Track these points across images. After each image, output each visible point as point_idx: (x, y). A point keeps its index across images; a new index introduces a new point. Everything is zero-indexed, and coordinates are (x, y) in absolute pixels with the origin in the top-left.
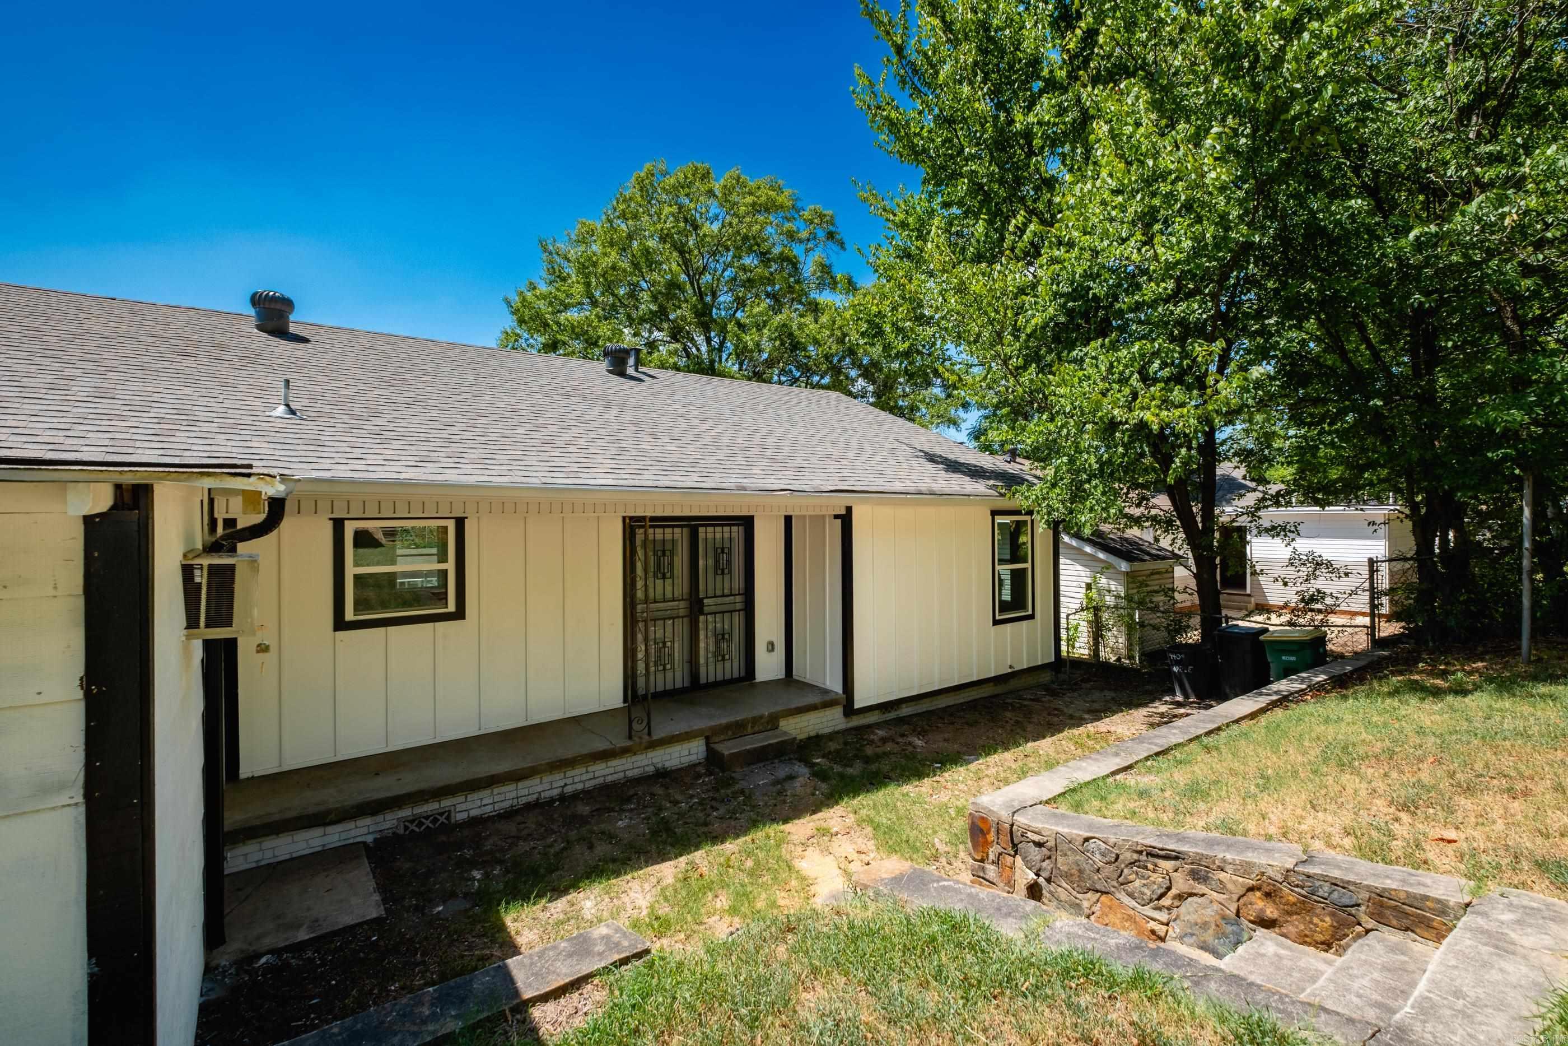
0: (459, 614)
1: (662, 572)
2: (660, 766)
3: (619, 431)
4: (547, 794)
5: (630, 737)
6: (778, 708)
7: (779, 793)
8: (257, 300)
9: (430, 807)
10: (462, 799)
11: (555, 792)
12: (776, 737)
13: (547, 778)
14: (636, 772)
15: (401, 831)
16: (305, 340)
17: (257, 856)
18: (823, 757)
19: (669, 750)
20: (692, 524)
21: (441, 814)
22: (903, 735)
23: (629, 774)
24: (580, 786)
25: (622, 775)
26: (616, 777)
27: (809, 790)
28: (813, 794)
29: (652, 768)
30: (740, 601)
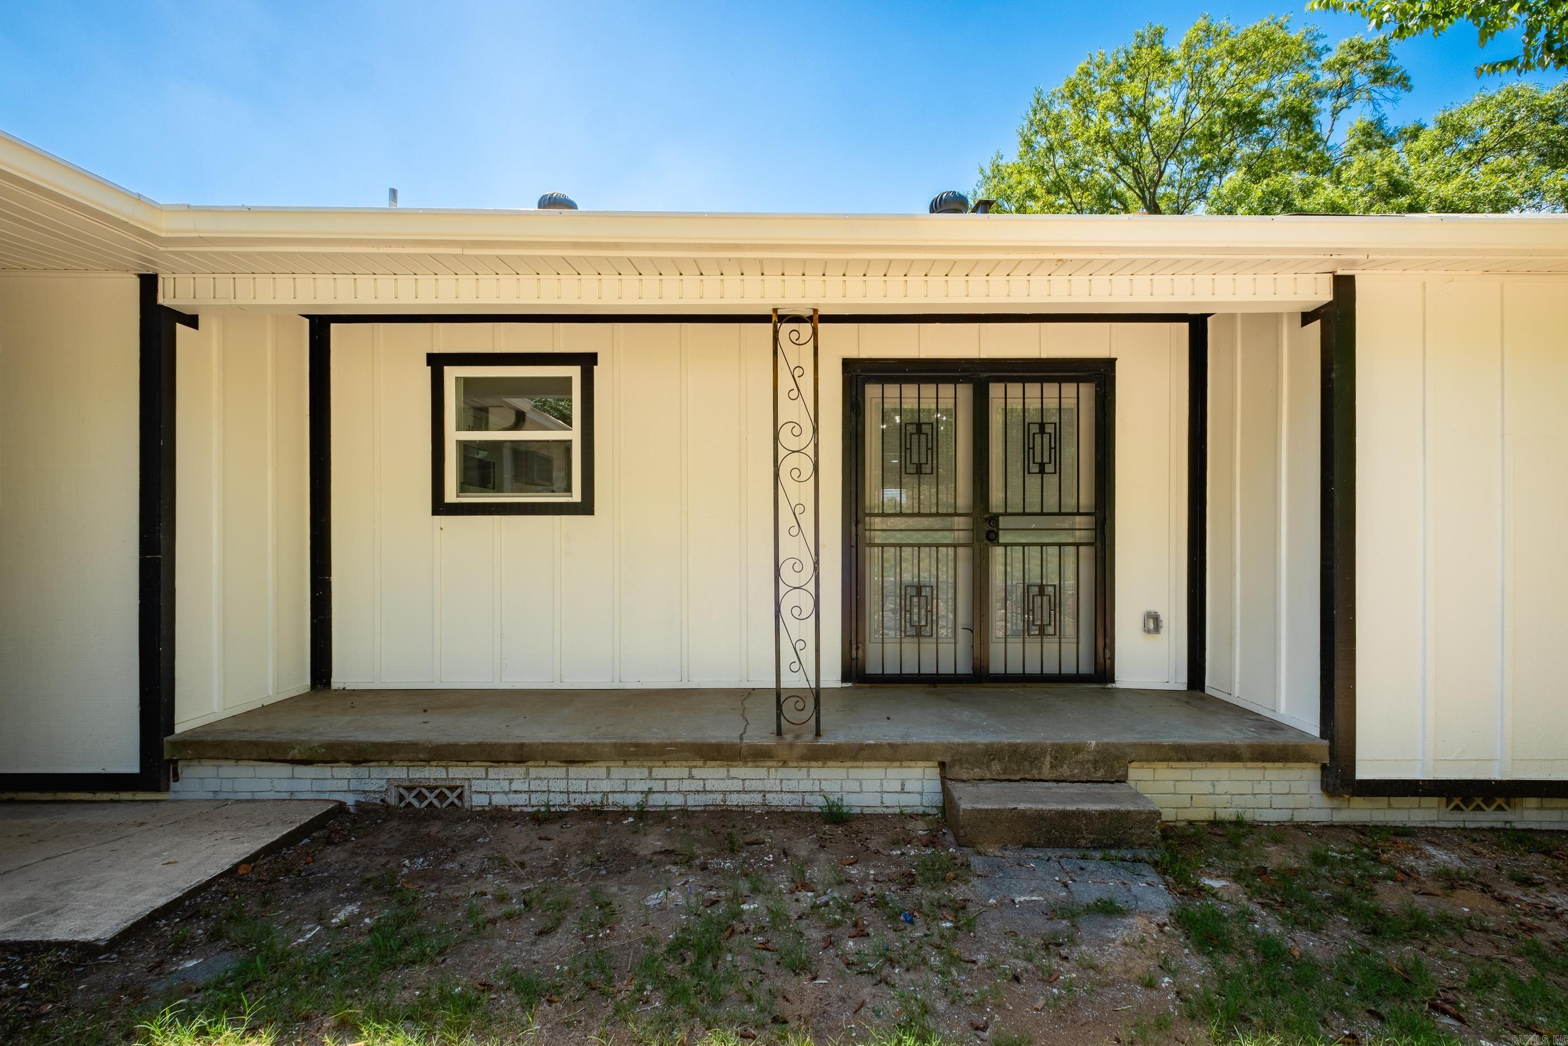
0: (586, 507)
1: (916, 463)
2: (833, 798)
4: (618, 798)
5: (779, 732)
6: (1129, 738)
7: (1051, 944)
9: (432, 773)
10: (480, 772)
11: (632, 800)
12: (1111, 799)
13: (619, 772)
14: (787, 801)
15: (392, 800)
17: (213, 785)
18: (1238, 877)
19: (856, 773)
20: (976, 375)
21: (452, 789)
22: (1525, 882)
23: (773, 800)
24: (677, 800)
25: (758, 799)
26: (745, 799)
27: (1142, 965)
28: (1150, 984)
29: (820, 801)
30: (1082, 527)
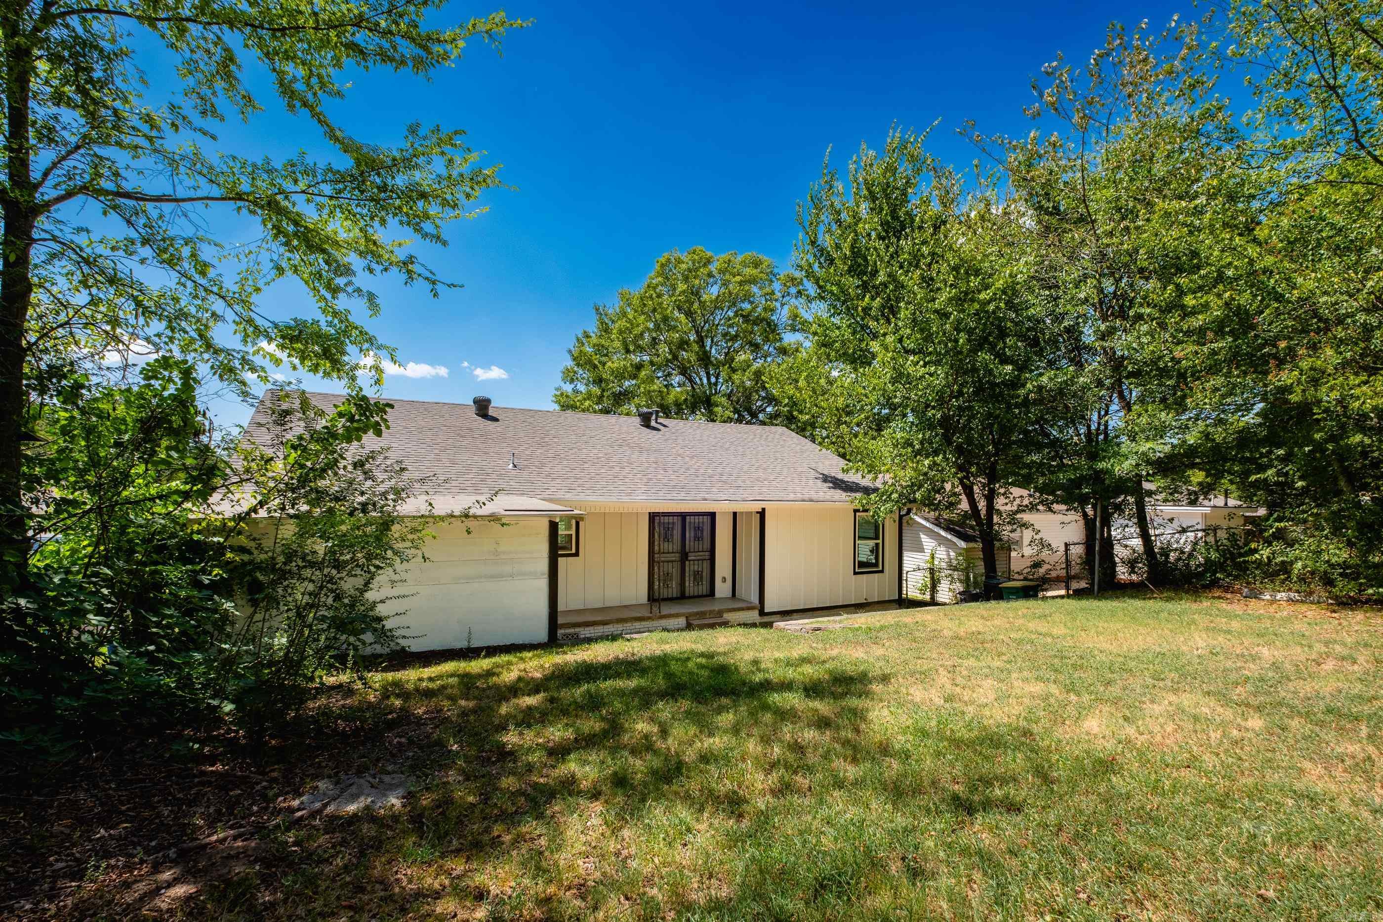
0: (577, 554)
1: (667, 538)
3: (647, 468)
5: (651, 613)
8: (476, 401)
9: (571, 631)
10: (582, 629)
13: (616, 626)
16: (496, 420)
19: (669, 621)
20: (683, 516)
21: (575, 634)
23: (651, 629)
30: (707, 555)
